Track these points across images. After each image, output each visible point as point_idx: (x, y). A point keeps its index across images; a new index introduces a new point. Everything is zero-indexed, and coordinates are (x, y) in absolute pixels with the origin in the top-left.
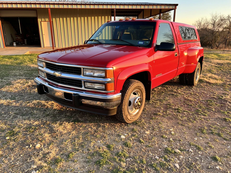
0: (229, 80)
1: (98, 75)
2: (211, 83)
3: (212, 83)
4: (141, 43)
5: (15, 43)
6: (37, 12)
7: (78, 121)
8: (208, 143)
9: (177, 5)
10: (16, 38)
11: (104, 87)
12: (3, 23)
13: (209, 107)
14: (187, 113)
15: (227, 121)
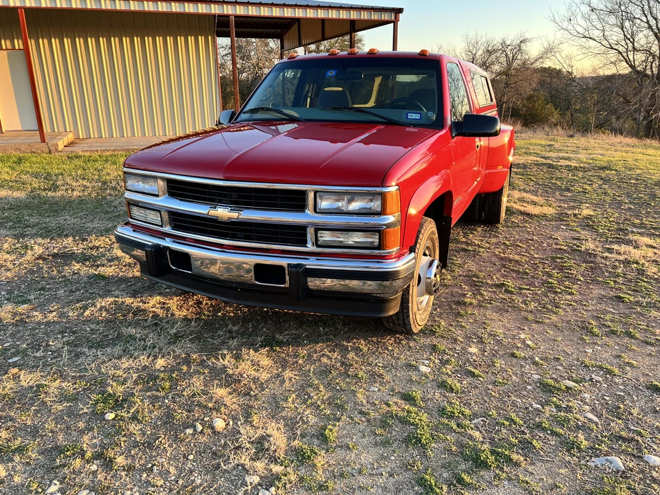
0: (566, 206)
1: (360, 209)
2: (532, 215)
3: (535, 215)
4: (414, 116)
7: (280, 344)
8: (619, 357)
9: (400, 11)
11: (377, 241)
13: (568, 273)
14: (531, 292)
15: (627, 302)
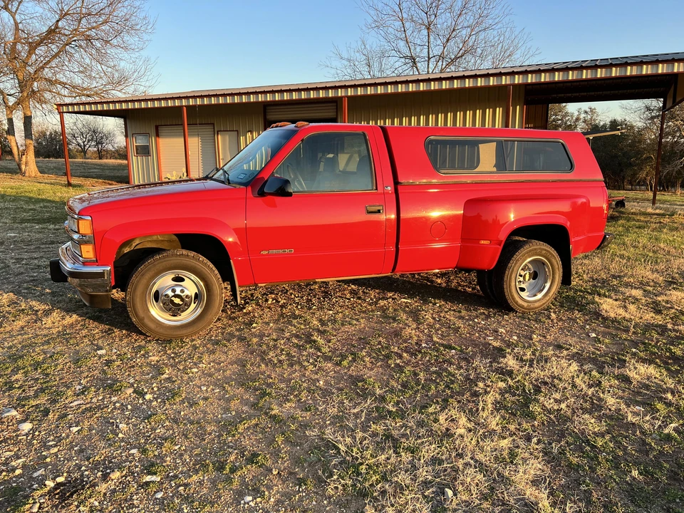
4: (241, 176)
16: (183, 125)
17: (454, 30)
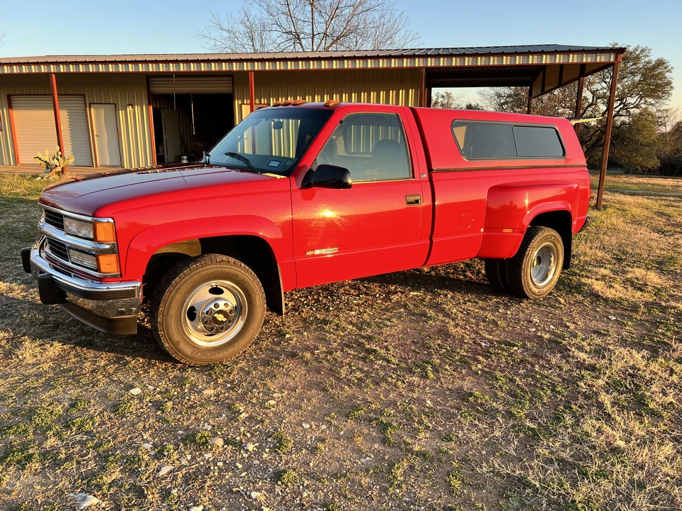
1: (84, 234)
4: (274, 164)
5: (185, 157)
6: (233, 80)
9: (622, 50)
10: (193, 144)
11: (96, 264)
12: (164, 109)
16: (52, 95)
17: (337, 8)
